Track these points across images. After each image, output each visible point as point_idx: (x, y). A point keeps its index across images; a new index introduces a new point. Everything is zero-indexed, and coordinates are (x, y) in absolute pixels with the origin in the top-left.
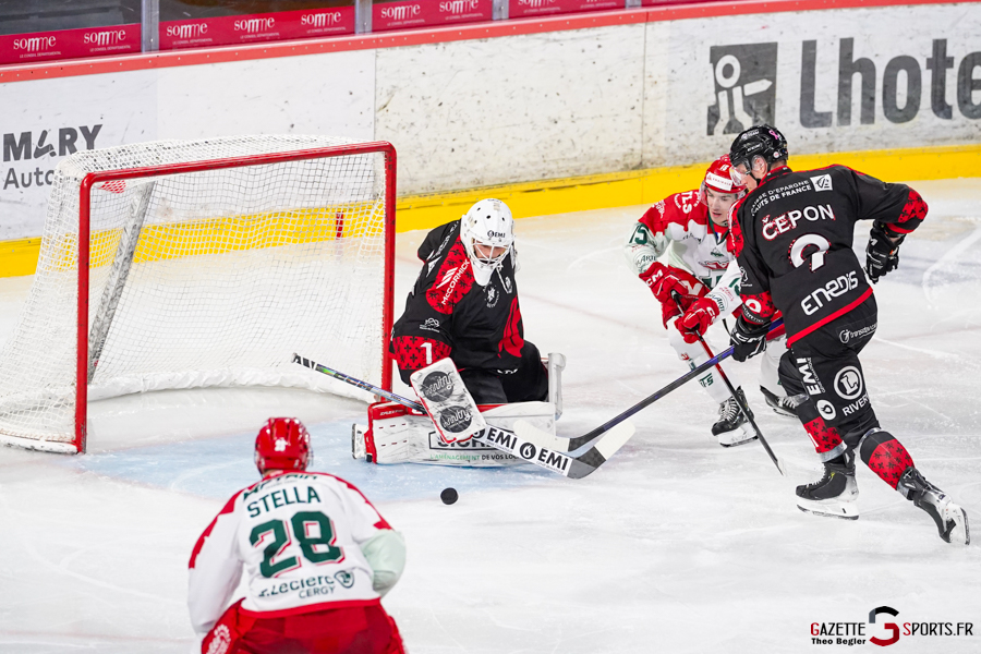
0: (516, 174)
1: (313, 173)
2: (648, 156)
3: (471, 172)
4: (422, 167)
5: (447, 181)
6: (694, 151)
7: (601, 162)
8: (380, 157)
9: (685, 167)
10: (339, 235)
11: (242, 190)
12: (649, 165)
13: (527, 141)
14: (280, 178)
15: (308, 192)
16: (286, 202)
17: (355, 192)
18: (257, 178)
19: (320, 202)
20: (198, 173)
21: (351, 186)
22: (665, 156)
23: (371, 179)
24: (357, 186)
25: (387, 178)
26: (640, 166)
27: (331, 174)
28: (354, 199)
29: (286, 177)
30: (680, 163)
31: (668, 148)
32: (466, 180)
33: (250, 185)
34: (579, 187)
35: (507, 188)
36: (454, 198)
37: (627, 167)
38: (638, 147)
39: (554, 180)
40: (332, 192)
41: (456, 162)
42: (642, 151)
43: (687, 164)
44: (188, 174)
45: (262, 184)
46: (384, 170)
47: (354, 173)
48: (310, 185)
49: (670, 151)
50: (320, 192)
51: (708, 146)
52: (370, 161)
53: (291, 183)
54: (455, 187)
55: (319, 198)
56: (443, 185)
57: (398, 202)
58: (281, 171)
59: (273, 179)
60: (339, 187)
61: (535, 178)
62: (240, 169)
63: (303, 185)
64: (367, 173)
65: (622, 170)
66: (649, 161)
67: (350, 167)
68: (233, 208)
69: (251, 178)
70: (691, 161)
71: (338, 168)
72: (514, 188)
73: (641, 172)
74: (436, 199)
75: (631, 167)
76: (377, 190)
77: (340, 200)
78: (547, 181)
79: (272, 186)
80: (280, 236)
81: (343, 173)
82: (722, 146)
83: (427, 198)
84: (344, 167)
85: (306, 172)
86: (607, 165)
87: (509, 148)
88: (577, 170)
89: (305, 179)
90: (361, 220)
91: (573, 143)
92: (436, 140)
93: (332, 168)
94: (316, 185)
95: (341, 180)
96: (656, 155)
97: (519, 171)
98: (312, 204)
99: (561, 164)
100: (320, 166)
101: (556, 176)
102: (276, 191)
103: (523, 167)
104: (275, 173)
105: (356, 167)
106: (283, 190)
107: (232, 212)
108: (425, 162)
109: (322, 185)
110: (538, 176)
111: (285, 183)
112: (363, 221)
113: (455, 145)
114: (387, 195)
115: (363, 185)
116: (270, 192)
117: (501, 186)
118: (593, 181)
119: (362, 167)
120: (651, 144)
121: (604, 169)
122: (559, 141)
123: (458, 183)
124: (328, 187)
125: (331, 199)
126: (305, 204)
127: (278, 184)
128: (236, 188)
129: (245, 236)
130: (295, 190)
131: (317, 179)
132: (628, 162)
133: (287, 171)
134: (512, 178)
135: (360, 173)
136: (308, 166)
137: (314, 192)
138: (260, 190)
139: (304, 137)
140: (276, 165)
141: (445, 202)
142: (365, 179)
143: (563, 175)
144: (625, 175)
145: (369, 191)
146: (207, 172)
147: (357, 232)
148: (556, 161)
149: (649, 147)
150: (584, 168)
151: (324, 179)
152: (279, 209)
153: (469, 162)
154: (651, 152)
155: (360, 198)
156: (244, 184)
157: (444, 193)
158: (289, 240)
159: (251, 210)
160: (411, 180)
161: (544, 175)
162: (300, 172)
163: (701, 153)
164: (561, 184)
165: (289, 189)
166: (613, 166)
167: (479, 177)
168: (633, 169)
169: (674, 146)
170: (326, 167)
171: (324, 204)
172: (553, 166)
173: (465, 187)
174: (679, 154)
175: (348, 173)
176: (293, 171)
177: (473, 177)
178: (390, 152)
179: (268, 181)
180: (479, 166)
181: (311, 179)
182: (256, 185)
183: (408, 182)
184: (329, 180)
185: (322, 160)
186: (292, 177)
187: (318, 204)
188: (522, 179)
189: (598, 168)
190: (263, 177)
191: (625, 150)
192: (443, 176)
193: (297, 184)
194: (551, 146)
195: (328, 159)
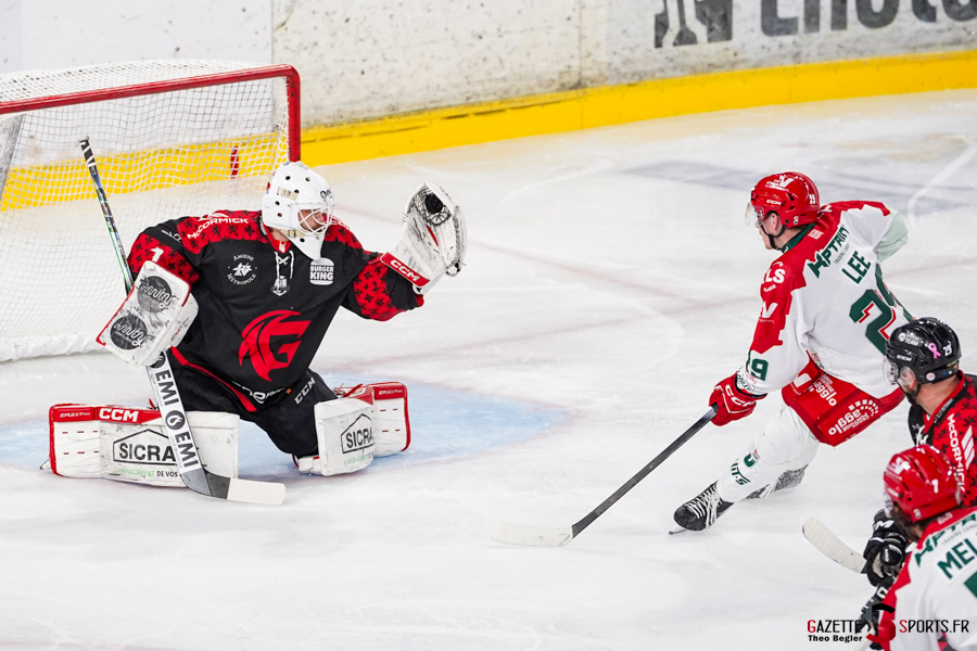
0: (436, 98)
1: (203, 103)
2: (587, 74)
3: (385, 97)
4: (328, 93)
5: (357, 108)
6: (640, 67)
7: (533, 82)
8: (281, 84)
9: (630, 85)
10: (235, 173)
11: (123, 125)
12: (589, 84)
13: (448, 59)
14: (165, 110)
15: (198, 125)
16: (173, 137)
17: (250, 124)
18: (139, 111)
19: (211, 136)
20: (71, 107)
21: (247, 117)
22: (607, 73)
23: (270, 109)
24: (253, 117)
25: (290, 107)
26: (578, 85)
27: (224, 104)
28: (248, 132)
29: (172, 108)
30: (625, 81)
31: (610, 64)
32: (378, 107)
33: (131, 118)
34: (509, 112)
35: (426, 115)
36: (365, 128)
37: (563, 87)
38: (575, 63)
39: (480, 104)
40: (226, 124)
41: (367, 86)
42: (581, 68)
43: (633, 82)
44: (60, 108)
45: (145, 117)
46: (285, 98)
47: (251, 102)
48: (200, 118)
49: (613, 67)
50: (212, 124)
51: (656, 60)
52: (269, 89)
53: (178, 116)
54: (366, 115)
55: (211, 131)
56: (353, 113)
57: (302, 134)
58: (167, 102)
59: (158, 111)
60: (233, 118)
61: (457, 102)
62: (120, 101)
63: (192, 117)
64: (265, 102)
65: (558, 90)
66: (588, 79)
67: (246, 96)
68: (113, 146)
69: (132, 111)
70: (637, 78)
71: (233, 97)
72: (434, 114)
73: (580, 91)
74: (345, 129)
75: (567, 86)
76: (276, 122)
77: (234, 133)
78: (472, 105)
79: (157, 119)
80: (167, 176)
81: (238, 103)
82: (672, 60)
83: (335, 129)
84: (240, 96)
85: (196, 103)
86: (541, 85)
87: (427, 68)
88: (506, 92)
89: (194, 110)
90: (254, 156)
91: (501, 61)
92: (343, 61)
93: (226, 97)
94: (207, 117)
95: (236, 110)
96: (597, 72)
97: (440, 94)
98: (202, 139)
99: (488, 85)
100: (212, 96)
101: (482, 99)
102: (162, 124)
103: (444, 90)
104: (160, 104)
105: (252, 96)
106: (169, 123)
107: (111, 150)
108: (331, 87)
109: (214, 117)
110: (461, 100)
111: (171, 116)
112: (257, 158)
113: (365, 66)
114: (290, 126)
115: (259, 116)
116: (155, 126)
117: (419, 112)
118: (526, 104)
119: (260, 96)
120: (589, 60)
121: (537, 90)
122: (485, 59)
123: (369, 111)
124: (221, 118)
125: (224, 131)
126: (195, 139)
127: (164, 117)
128: (116, 123)
129: (128, 177)
130: (184, 123)
131: (208, 110)
132: (565, 80)
133: (174, 101)
134: (432, 102)
135: (257, 103)
136: (197, 95)
137: (205, 125)
138: (144, 124)
139: (193, 62)
140: (161, 95)
141: (356, 132)
142: (263, 109)
143: (490, 98)
144: (561, 95)
145: (267, 121)
146: (81, 106)
147: (250, 170)
148: (481, 82)
149: (588, 63)
150: (514, 90)
151: (216, 110)
152: (165, 145)
153: (382, 86)
154: (590, 69)
155: (255, 131)
156: (124, 118)
157: (354, 122)
158: (177, 181)
159: (134, 147)
160: (316, 108)
161: (468, 98)
162: (189, 102)
163: (648, 68)
164: (488, 109)
165: (177, 123)
166: (549, 86)
167: (393, 103)
168: (571, 88)
169: (617, 61)
170: (219, 97)
171: (216, 138)
172: (478, 88)
173: (377, 114)
174: (623, 70)
175: (244, 103)
176: (181, 101)
177: (387, 102)
178: (292, 78)
179: (152, 114)
180: (394, 90)
181: (201, 111)
182: (138, 118)
183: (312, 111)
184: (222, 111)
185: (214, 88)
186: (180, 109)
187: (209, 139)
188: (443, 104)
189: (531, 88)
190: (146, 109)
191: (561, 67)
192: (352, 103)
193: (186, 116)
194: (476, 65)
195: (221, 87)
